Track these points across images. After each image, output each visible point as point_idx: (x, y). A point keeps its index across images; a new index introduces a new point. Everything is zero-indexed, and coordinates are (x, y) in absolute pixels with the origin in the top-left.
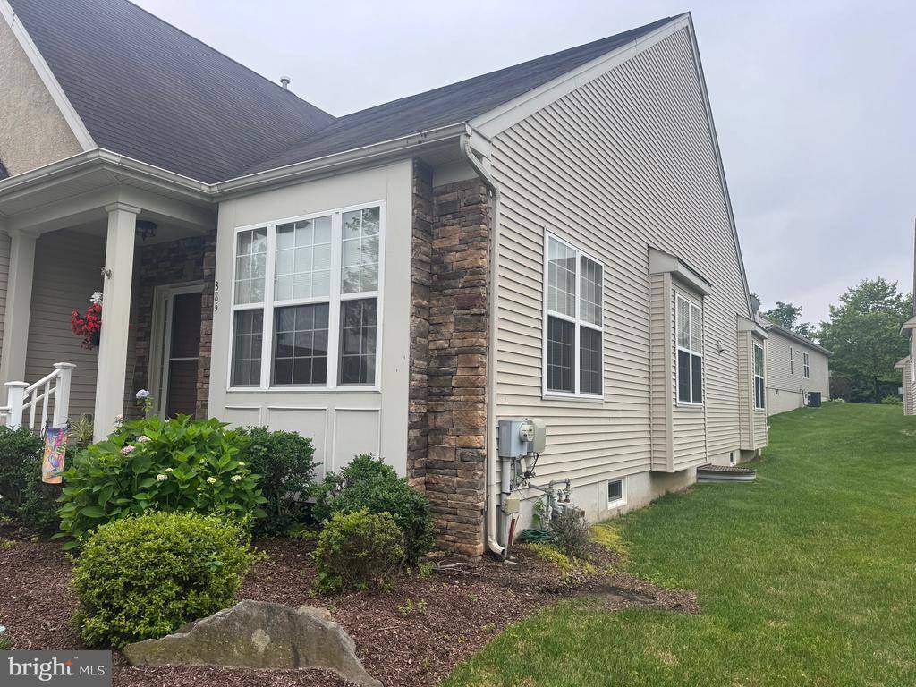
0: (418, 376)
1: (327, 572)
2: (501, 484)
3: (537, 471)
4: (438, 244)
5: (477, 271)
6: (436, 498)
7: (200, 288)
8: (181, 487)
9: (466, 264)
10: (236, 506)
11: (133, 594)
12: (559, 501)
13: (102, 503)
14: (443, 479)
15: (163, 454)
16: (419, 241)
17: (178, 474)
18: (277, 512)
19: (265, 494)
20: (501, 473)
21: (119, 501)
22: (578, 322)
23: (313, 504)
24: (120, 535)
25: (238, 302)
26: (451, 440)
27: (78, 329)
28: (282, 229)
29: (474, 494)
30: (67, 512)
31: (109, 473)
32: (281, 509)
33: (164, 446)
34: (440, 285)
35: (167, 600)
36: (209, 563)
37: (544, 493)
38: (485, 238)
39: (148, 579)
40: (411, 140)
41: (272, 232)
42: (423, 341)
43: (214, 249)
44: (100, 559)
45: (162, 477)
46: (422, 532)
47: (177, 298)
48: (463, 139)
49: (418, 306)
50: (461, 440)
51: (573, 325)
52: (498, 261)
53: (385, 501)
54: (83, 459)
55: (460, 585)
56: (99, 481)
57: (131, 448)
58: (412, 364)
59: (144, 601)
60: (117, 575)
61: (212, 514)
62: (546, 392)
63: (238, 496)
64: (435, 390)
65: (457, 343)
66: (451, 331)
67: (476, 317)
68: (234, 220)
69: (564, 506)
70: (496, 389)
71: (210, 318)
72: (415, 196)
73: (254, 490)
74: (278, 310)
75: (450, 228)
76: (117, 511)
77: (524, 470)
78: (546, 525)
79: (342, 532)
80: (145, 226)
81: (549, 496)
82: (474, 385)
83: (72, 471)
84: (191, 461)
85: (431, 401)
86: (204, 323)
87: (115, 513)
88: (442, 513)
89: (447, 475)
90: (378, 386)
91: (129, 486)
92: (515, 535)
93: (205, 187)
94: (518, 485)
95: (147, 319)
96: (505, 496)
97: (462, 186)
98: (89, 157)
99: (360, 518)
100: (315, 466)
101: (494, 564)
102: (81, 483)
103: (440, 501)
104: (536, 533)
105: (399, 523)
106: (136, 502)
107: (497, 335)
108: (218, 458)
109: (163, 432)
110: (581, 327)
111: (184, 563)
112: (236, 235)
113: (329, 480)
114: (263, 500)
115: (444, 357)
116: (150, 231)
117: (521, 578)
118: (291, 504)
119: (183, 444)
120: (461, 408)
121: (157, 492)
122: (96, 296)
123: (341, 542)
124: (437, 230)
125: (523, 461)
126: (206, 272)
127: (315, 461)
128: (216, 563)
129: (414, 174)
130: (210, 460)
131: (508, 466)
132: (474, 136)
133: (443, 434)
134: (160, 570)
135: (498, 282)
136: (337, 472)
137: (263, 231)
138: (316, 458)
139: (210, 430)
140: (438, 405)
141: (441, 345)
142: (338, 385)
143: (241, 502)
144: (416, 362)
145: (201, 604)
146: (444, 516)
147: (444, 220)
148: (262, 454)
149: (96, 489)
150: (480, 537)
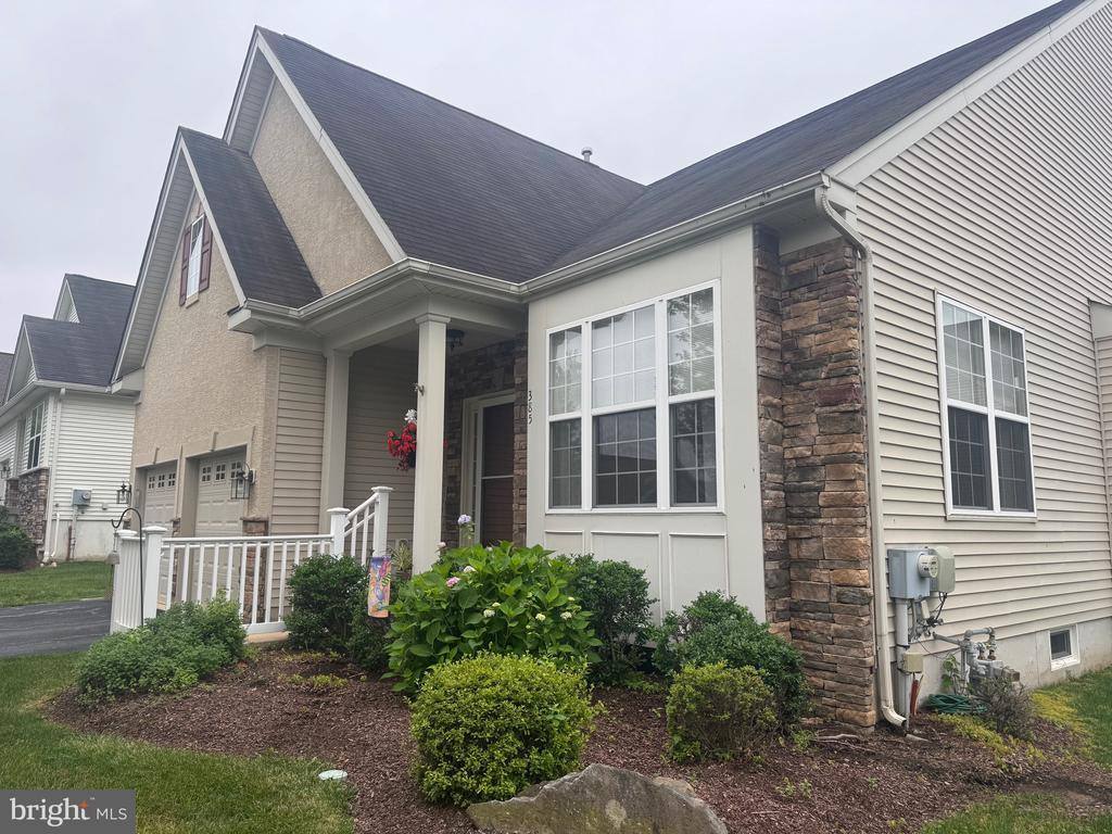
0: (772, 494)
1: (681, 736)
2: (895, 634)
3: (945, 617)
4: (789, 326)
5: (846, 356)
6: (807, 649)
7: (511, 398)
8: (510, 625)
9: (830, 347)
10: (566, 648)
11: (473, 748)
12: (980, 658)
13: (430, 640)
14: (814, 625)
15: (489, 586)
16: (765, 324)
17: (506, 609)
18: (610, 657)
19: (597, 635)
20: (894, 619)
21: (447, 639)
22: (992, 412)
23: (654, 649)
24: (457, 679)
25: (553, 412)
26: (822, 575)
27: (394, 450)
28: (597, 325)
29: (860, 646)
30: (396, 649)
31: (437, 608)
32: (616, 653)
33: (490, 576)
34: (794, 376)
35: (510, 757)
36: (552, 717)
37: (957, 646)
38: (854, 313)
39: (488, 731)
40: (750, 202)
41: (587, 330)
42: (777, 449)
43: (525, 354)
44: (438, 706)
45: (489, 612)
46: (795, 693)
47: (486, 410)
48: (819, 192)
49: (767, 405)
50: (836, 575)
51: (985, 417)
52: (874, 340)
53: (745, 651)
54: (408, 592)
55: (851, 763)
56: (426, 616)
57: (456, 580)
58: (763, 478)
59: (486, 756)
60: (457, 725)
61: (545, 657)
62: (951, 510)
63: (569, 636)
64: (796, 511)
65: (824, 450)
66: (814, 434)
67: (850, 415)
68: (545, 320)
69: (988, 666)
70: (882, 509)
71: (524, 432)
72: (758, 269)
73: (587, 629)
74: (597, 419)
75: (804, 304)
76: (445, 650)
77: (927, 615)
78: (962, 689)
79: (697, 688)
80: (454, 334)
81: (965, 650)
82: (850, 503)
83: (399, 604)
84: (518, 594)
85: (792, 524)
86: (517, 437)
87: (443, 652)
88: (815, 669)
89: (820, 620)
90: (721, 506)
91: (456, 623)
92: (919, 702)
93: (514, 288)
94: (919, 635)
95: (457, 435)
96: (901, 650)
97: (819, 250)
98: (399, 268)
99: (718, 672)
100: (650, 602)
101: (892, 738)
102: (408, 618)
103: (812, 654)
104: (948, 700)
105: (767, 681)
106: (463, 640)
107: (878, 437)
108: (546, 591)
109: (488, 561)
110: (997, 419)
111: (524, 715)
112: (548, 336)
113: (670, 621)
114: (597, 643)
115: (805, 468)
116: (457, 340)
117: (935, 759)
118: (627, 648)
119: (509, 576)
120: (833, 534)
121: (485, 629)
122: (410, 413)
123: (697, 700)
124: (787, 308)
125: (924, 603)
126: (518, 381)
127: (650, 597)
128: (558, 717)
129: (755, 243)
130: (537, 594)
131: (904, 610)
132: (834, 187)
133: (811, 568)
134: (500, 721)
135: (876, 367)
136: (680, 612)
137: (578, 330)
138: (651, 594)
139: (534, 559)
140: (801, 529)
141: (800, 453)
142: (671, 506)
143: (572, 643)
144: (768, 475)
145: (545, 764)
146: (818, 673)
147: (796, 295)
148: (591, 587)
149: (424, 625)
150: (870, 701)
